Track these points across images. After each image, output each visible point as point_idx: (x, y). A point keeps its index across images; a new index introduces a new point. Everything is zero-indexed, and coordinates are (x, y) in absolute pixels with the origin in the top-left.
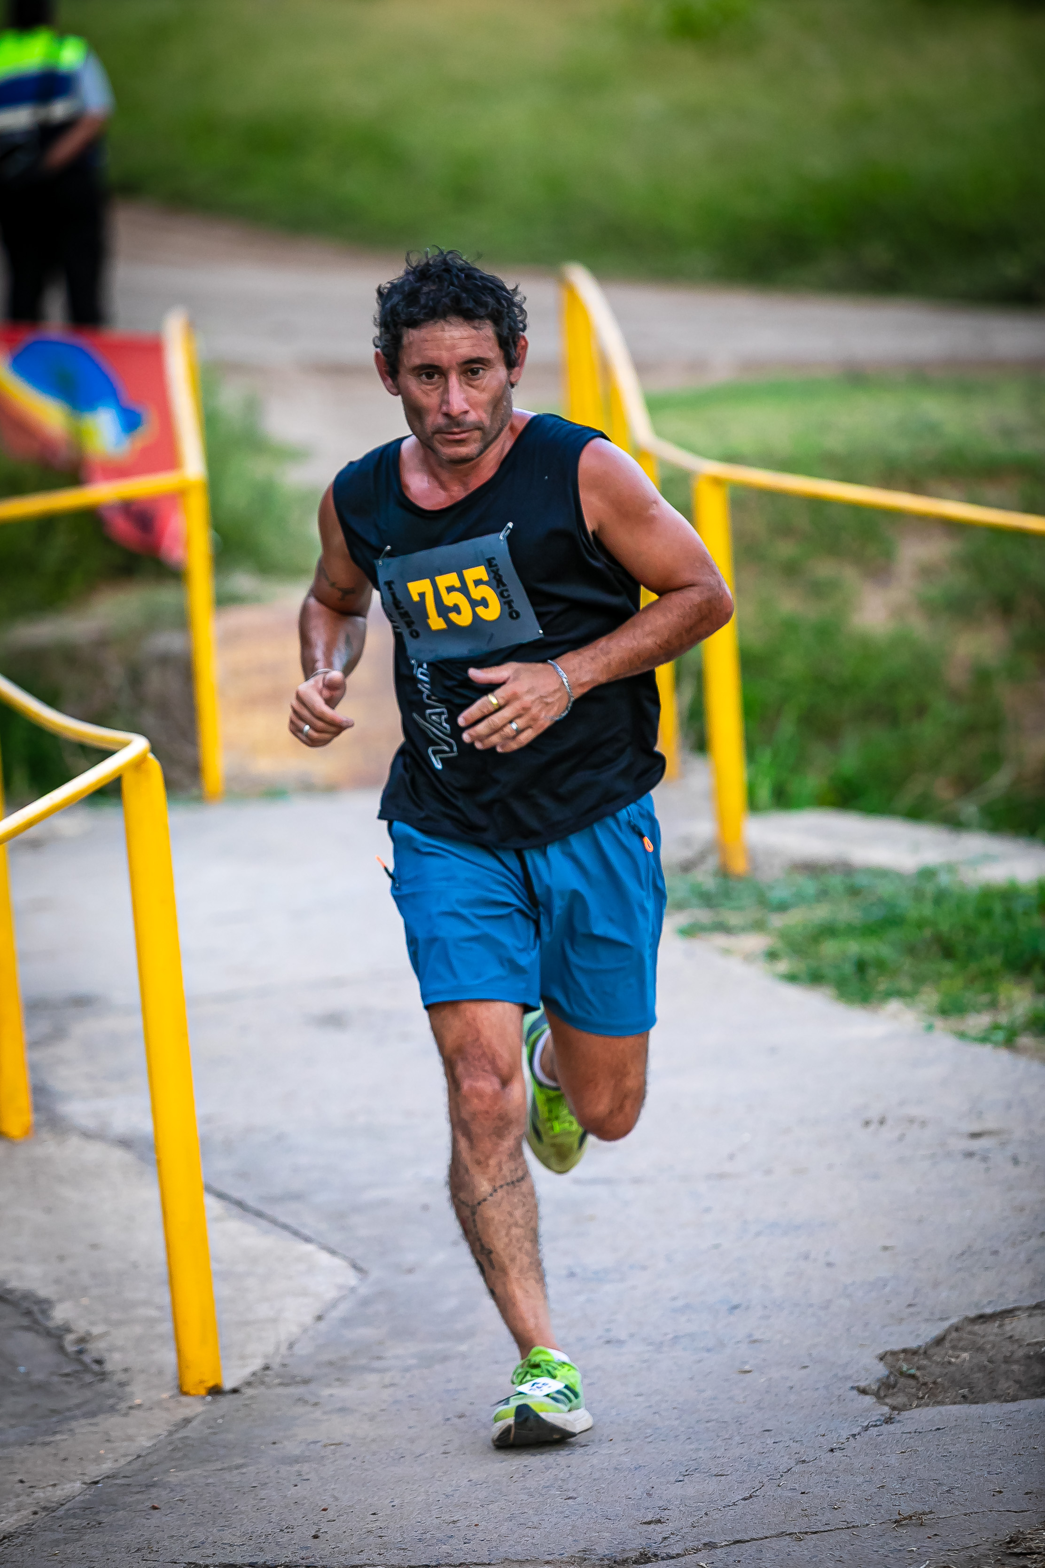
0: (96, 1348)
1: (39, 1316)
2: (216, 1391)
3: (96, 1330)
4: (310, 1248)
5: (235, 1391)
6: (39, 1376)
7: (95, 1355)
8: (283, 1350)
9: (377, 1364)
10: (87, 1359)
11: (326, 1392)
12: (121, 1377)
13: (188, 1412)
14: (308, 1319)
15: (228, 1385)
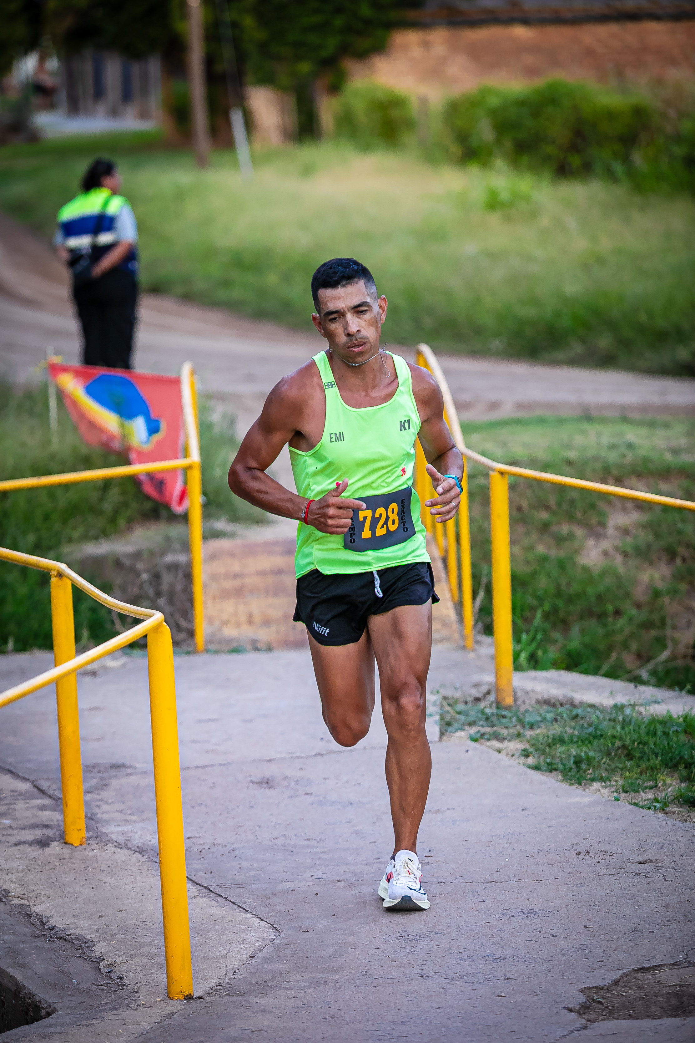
0: (119, 970)
1: (86, 950)
2: (189, 997)
3: (119, 960)
4: (249, 915)
5: (200, 998)
6: (85, 986)
7: (118, 974)
8: (230, 975)
9: (285, 985)
10: (113, 976)
11: (254, 1000)
12: (134, 987)
13: (172, 1009)
14: (245, 957)
15: (196, 994)
